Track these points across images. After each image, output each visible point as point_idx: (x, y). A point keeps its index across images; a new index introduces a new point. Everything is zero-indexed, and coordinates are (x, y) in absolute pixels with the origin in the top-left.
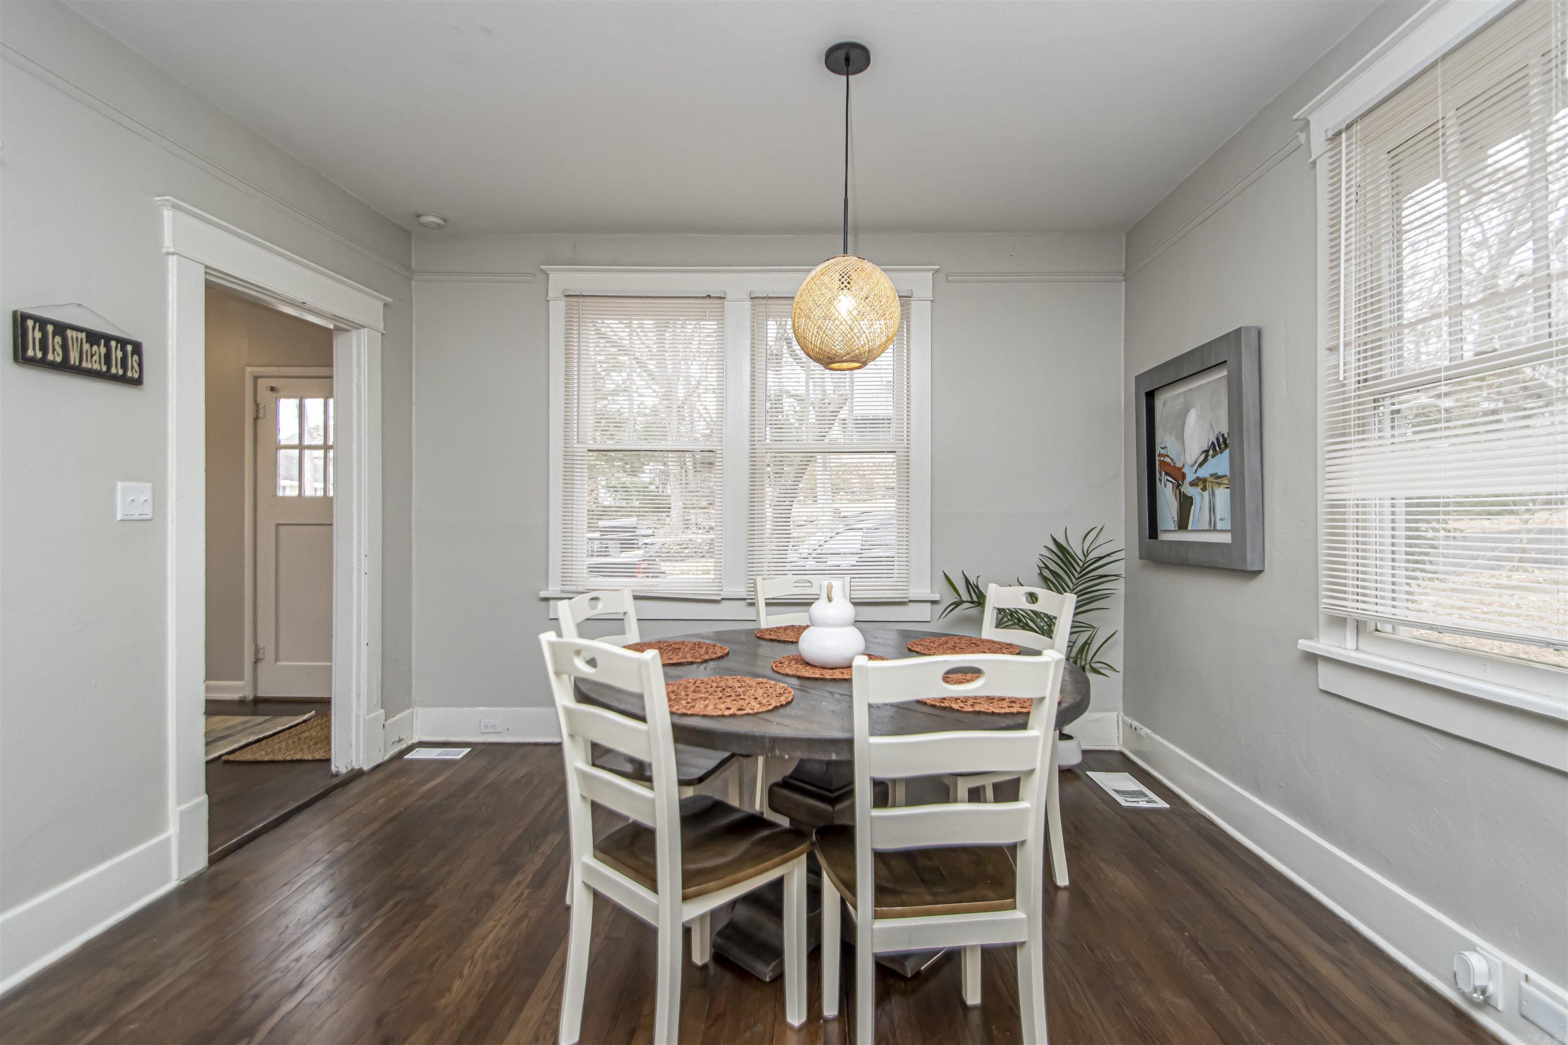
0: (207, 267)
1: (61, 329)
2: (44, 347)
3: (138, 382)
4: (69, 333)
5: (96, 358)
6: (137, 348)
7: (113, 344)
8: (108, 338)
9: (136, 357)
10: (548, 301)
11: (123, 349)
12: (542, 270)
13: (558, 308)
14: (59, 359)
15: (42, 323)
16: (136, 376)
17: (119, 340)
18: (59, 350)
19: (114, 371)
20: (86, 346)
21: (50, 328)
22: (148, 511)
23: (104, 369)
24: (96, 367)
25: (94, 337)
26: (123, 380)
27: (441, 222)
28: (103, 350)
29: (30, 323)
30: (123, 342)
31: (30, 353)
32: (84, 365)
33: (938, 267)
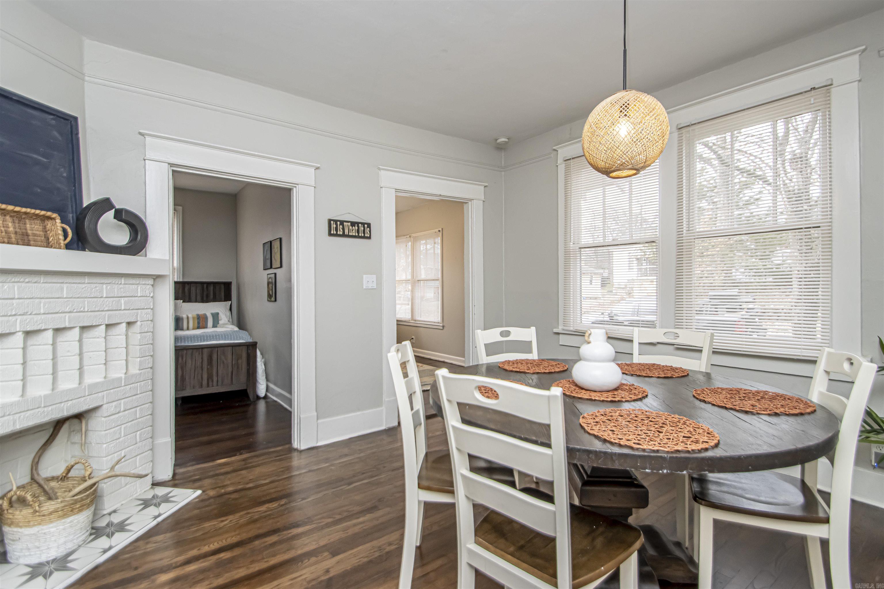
0: (396, 189)
1: (342, 222)
2: (337, 230)
3: (369, 238)
4: (345, 223)
5: (354, 231)
6: (369, 225)
7: (360, 225)
8: (358, 223)
9: (368, 229)
10: (557, 166)
11: (364, 227)
12: (555, 150)
13: (562, 168)
14: (341, 233)
15: (336, 221)
16: (368, 236)
17: (362, 223)
18: (341, 230)
19: (360, 235)
20: (351, 227)
21: (338, 223)
22: (375, 286)
23: (357, 234)
24: (354, 234)
25: (353, 224)
26: (364, 237)
27: (507, 140)
28: (356, 228)
29: (332, 222)
30: (363, 224)
31: (332, 232)
32: (350, 234)
33: (864, 47)
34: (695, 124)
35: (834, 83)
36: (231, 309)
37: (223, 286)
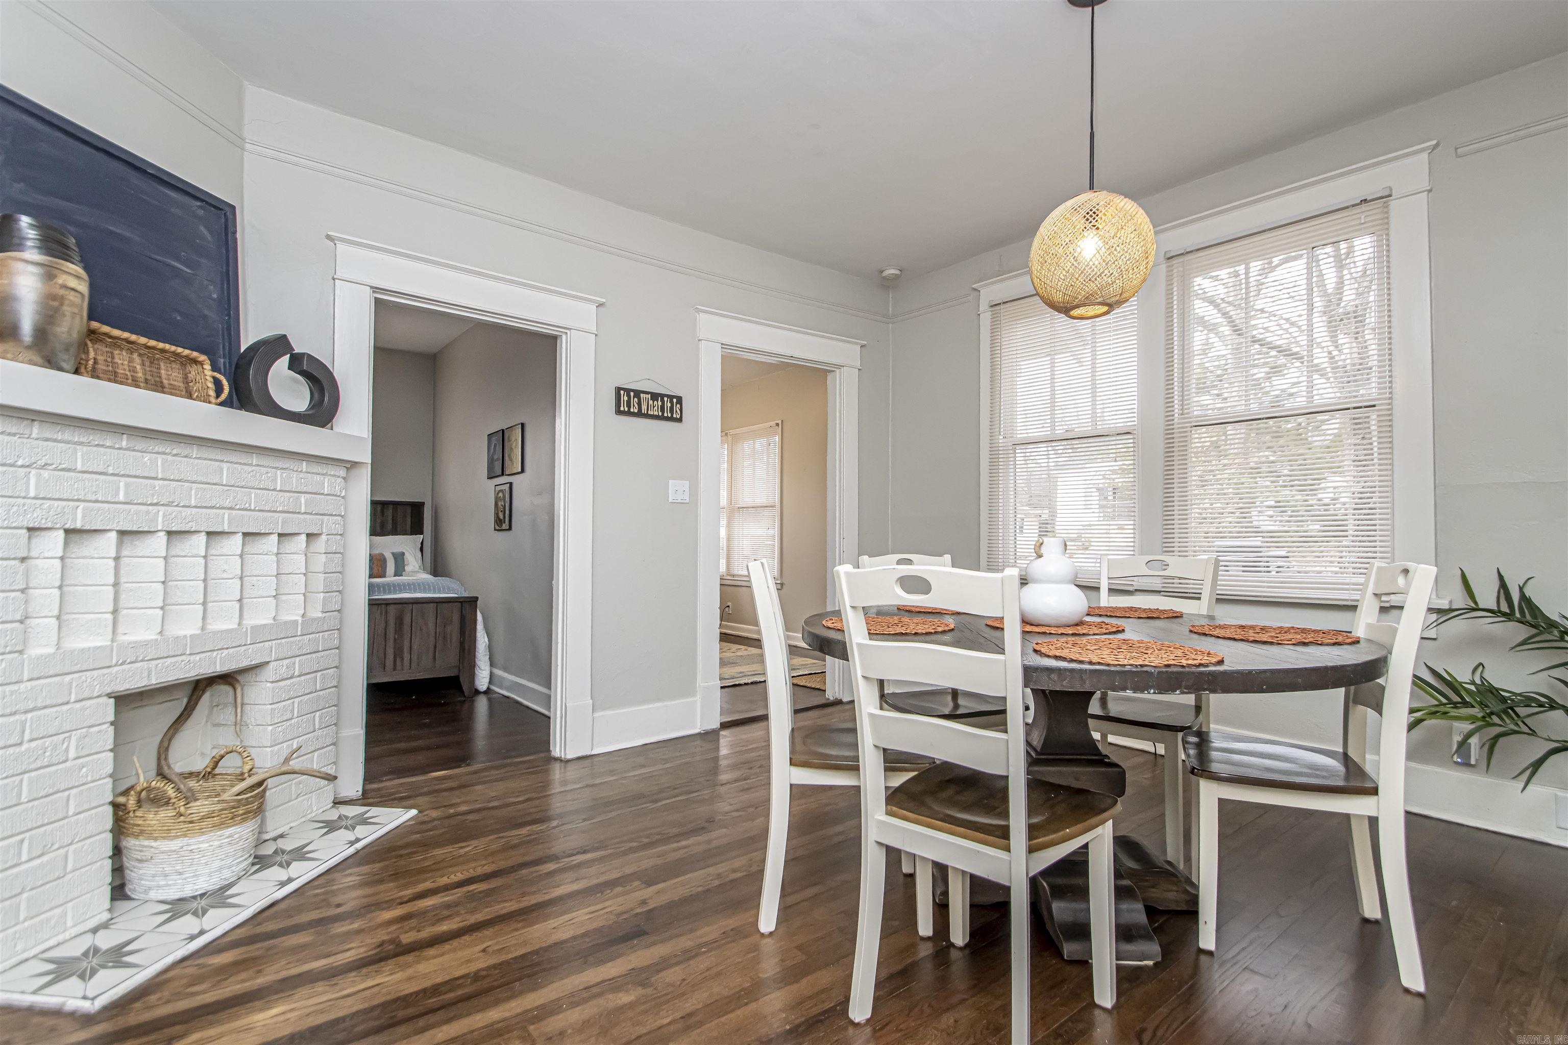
0: (722, 344)
1: (637, 393)
2: (629, 406)
3: (680, 420)
4: (642, 395)
5: (656, 408)
6: (680, 400)
7: (666, 399)
8: (662, 396)
9: (678, 406)
10: (979, 315)
11: (672, 402)
12: (975, 289)
13: (986, 319)
14: (636, 411)
15: (628, 391)
16: (678, 417)
17: (668, 396)
18: (636, 405)
19: (666, 415)
20: (651, 402)
21: (632, 394)
22: (687, 497)
23: (660, 414)
24: (656, 413)
25: (655, 396)
26: (671, 419)
27: (898, 272)
28: (660, 403)
29: (622, 392)
30: (671, 397)
31: (622, 409)
32: (649, 412)
33: (1434, 142)
34: (1191, 252)
35: (1394, 194)
36: (421, 549)
37: (409, 510)
